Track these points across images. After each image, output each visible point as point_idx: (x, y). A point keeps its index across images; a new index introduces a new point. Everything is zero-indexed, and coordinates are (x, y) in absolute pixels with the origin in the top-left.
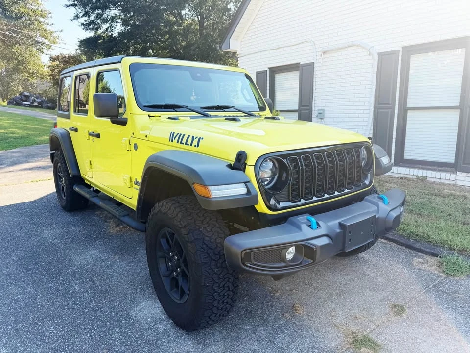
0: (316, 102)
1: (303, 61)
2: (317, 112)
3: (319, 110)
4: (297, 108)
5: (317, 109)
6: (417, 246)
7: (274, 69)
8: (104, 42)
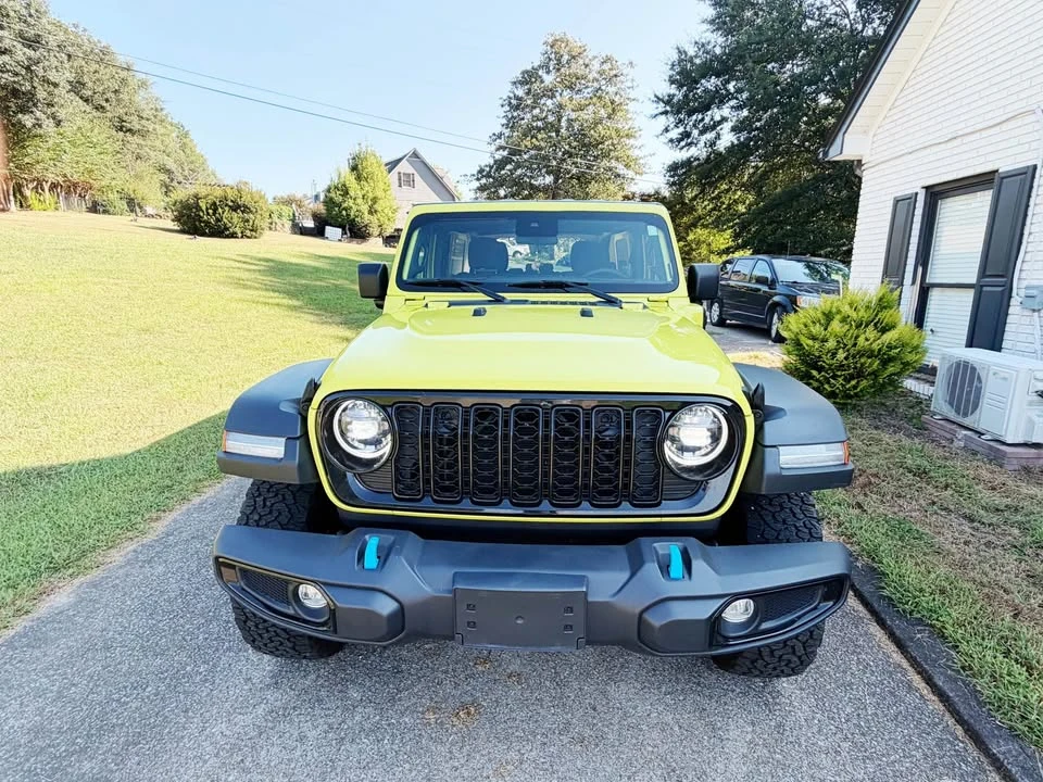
0: (1025, 267)
1: (1005, 166)
2: (1023, 293)
3: (1027, 288)
4: (973, 280)
5: (1024, 284)
6: (998, 748)
7: (937, 189)
8: (698, 165)
